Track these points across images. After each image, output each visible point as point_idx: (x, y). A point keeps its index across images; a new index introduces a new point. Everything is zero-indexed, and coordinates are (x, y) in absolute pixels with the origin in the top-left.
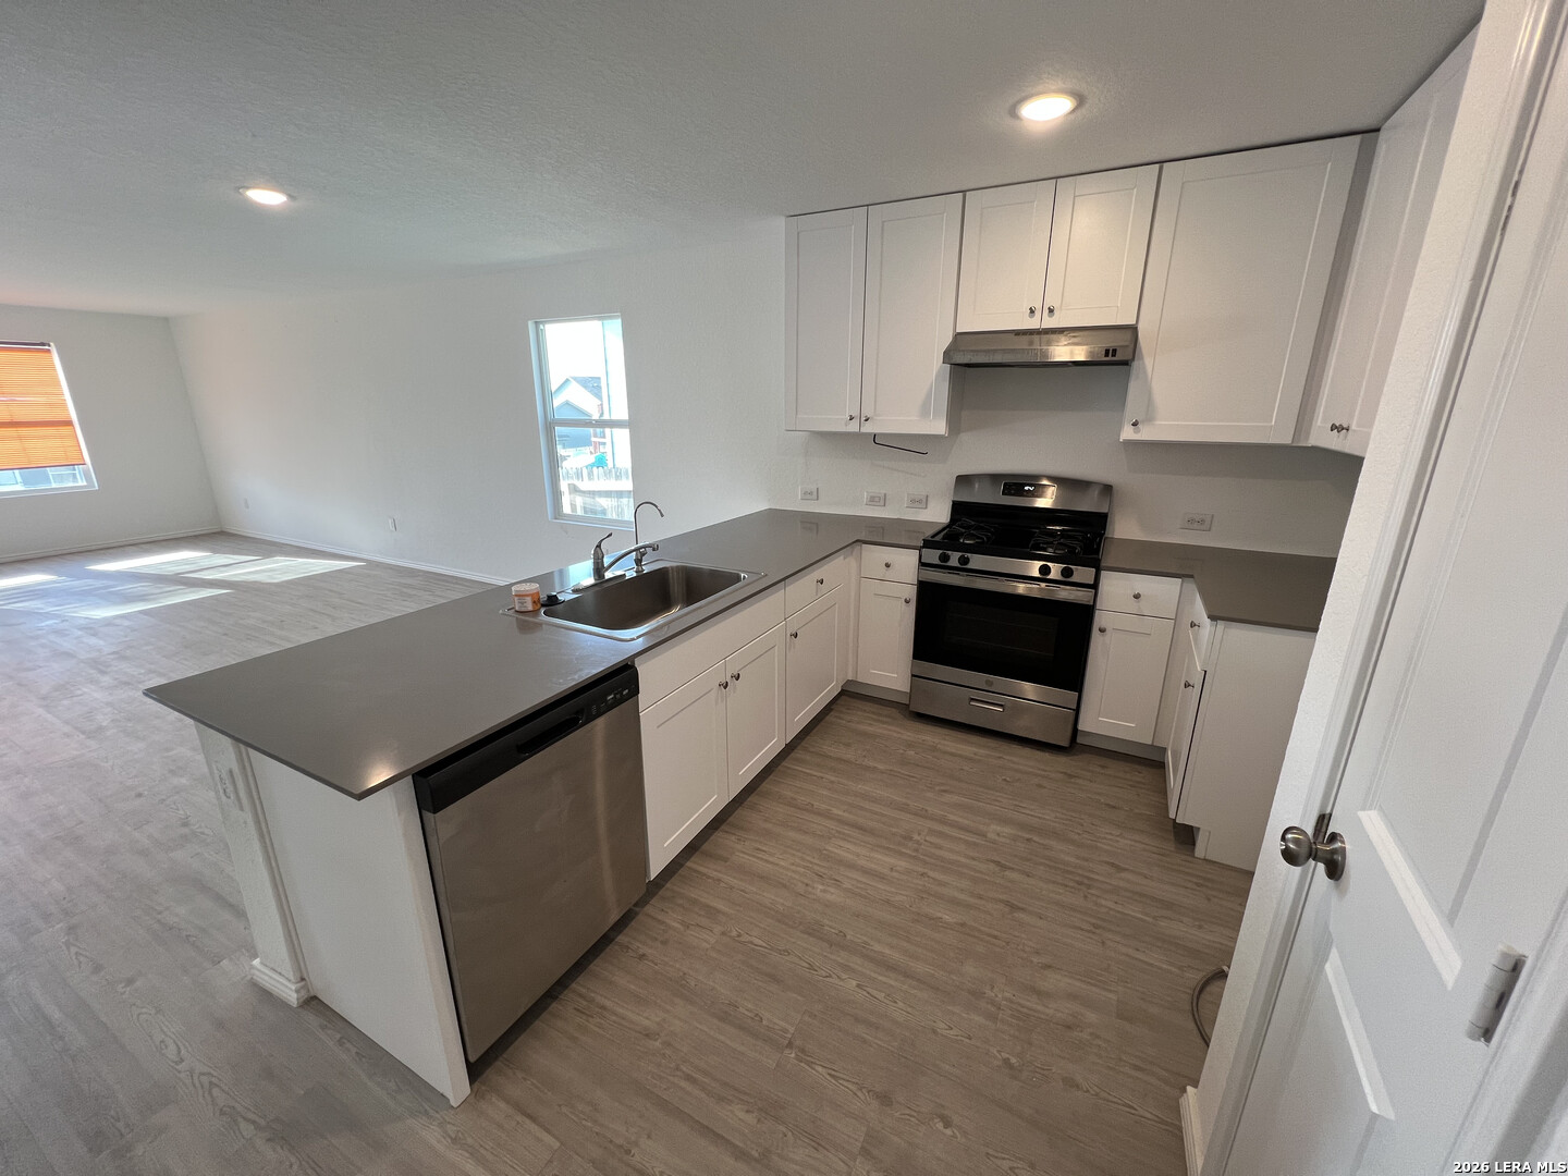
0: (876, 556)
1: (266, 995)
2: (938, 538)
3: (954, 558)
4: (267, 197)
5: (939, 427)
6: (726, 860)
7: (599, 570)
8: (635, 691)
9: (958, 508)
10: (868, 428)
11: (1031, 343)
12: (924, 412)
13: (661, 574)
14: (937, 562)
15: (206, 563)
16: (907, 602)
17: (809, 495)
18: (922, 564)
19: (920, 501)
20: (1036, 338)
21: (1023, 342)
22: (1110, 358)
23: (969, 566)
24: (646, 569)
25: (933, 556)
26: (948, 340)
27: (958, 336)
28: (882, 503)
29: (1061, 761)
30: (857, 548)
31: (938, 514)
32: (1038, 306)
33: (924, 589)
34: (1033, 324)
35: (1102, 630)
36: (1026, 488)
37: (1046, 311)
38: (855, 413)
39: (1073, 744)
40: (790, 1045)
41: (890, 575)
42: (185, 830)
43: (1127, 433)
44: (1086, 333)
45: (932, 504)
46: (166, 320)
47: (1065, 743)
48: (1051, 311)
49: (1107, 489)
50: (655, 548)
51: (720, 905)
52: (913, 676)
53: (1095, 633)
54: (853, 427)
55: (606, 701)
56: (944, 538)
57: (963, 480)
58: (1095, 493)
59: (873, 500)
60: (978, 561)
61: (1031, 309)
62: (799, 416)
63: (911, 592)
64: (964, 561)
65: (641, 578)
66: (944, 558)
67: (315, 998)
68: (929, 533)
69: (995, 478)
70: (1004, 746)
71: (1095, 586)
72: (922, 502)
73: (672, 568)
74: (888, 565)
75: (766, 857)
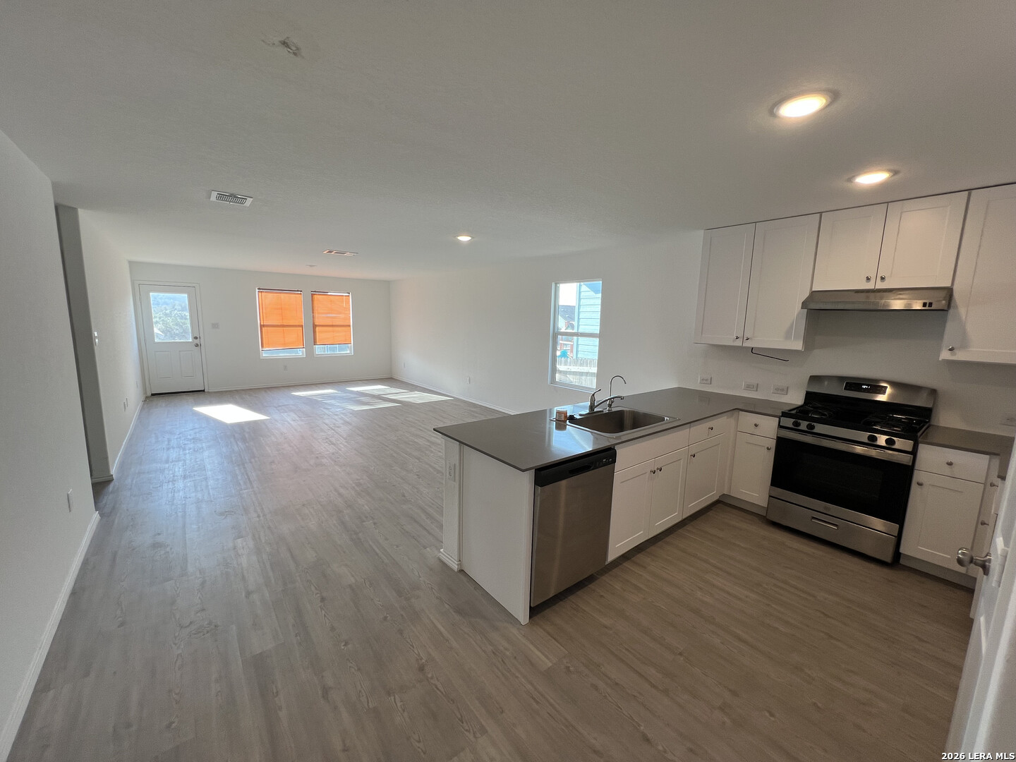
0: (748, 419)
1: (444, 565)
2: (794, 412)
3: (804, 425)
4: (464, 239)
5: (798, 345)
6: (645, 568)
7: (592, 407)
8: (614, 461)
9: (809, 396)
10: (748, 344)
11: (868, 297)
12: (788, 336)
13: (621, 413)
14: (791, 426)
15: (388, 391)
16: (768, 449)
17: (704, 381)
18: (780, 426)
19: (782, 390)
20: (872, 295)
21: (862, 297)
22: (927, 308)
23: (815, 431)
24: (614, 410)
25: (789, 422)
26: (807, 294)
27: (813, 293)
28: (755, 389)
29: (885, 572)
30: (736, 413)
31: (796, 398)
32: (873, 276)
33: (781, 441)
34: (870, 286)
35: (920, 484)
36: (864, 387)
37: (879, 279)
38: (740, 335)
39: (896, 561)
40: (681, 654)
41: (757, 431)
42: (403, 498)
43: (945, 355)
44: (911, 292)
45: (790, 392)
46: (389, 281)
47: (888, 559)
48: (883, 279)
49: (933, 392)
50: (622, 398)
51: (641, 586)
52: (770, 496)
53: (914, 487)
54: (738, 343)
55: (602, 461)
56: (797, 412)
57: (814, 379)
58: (924, 395)
59: (748, 387)
60: (819, 428)
61: (867, 277)
62: (703, 335)
63: (772, 444)
64: (812, 427)
65: (611, 414)
66: (796, 424)
67: (463, 570)
68: (786, 409)
69: (841, 379)
70: (837, 553)
71: (914, 453)
72: (785, 391)
73: (627, 411)
74: (756, 425)
75: (667, 571)
